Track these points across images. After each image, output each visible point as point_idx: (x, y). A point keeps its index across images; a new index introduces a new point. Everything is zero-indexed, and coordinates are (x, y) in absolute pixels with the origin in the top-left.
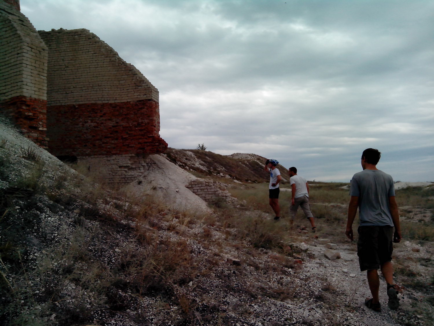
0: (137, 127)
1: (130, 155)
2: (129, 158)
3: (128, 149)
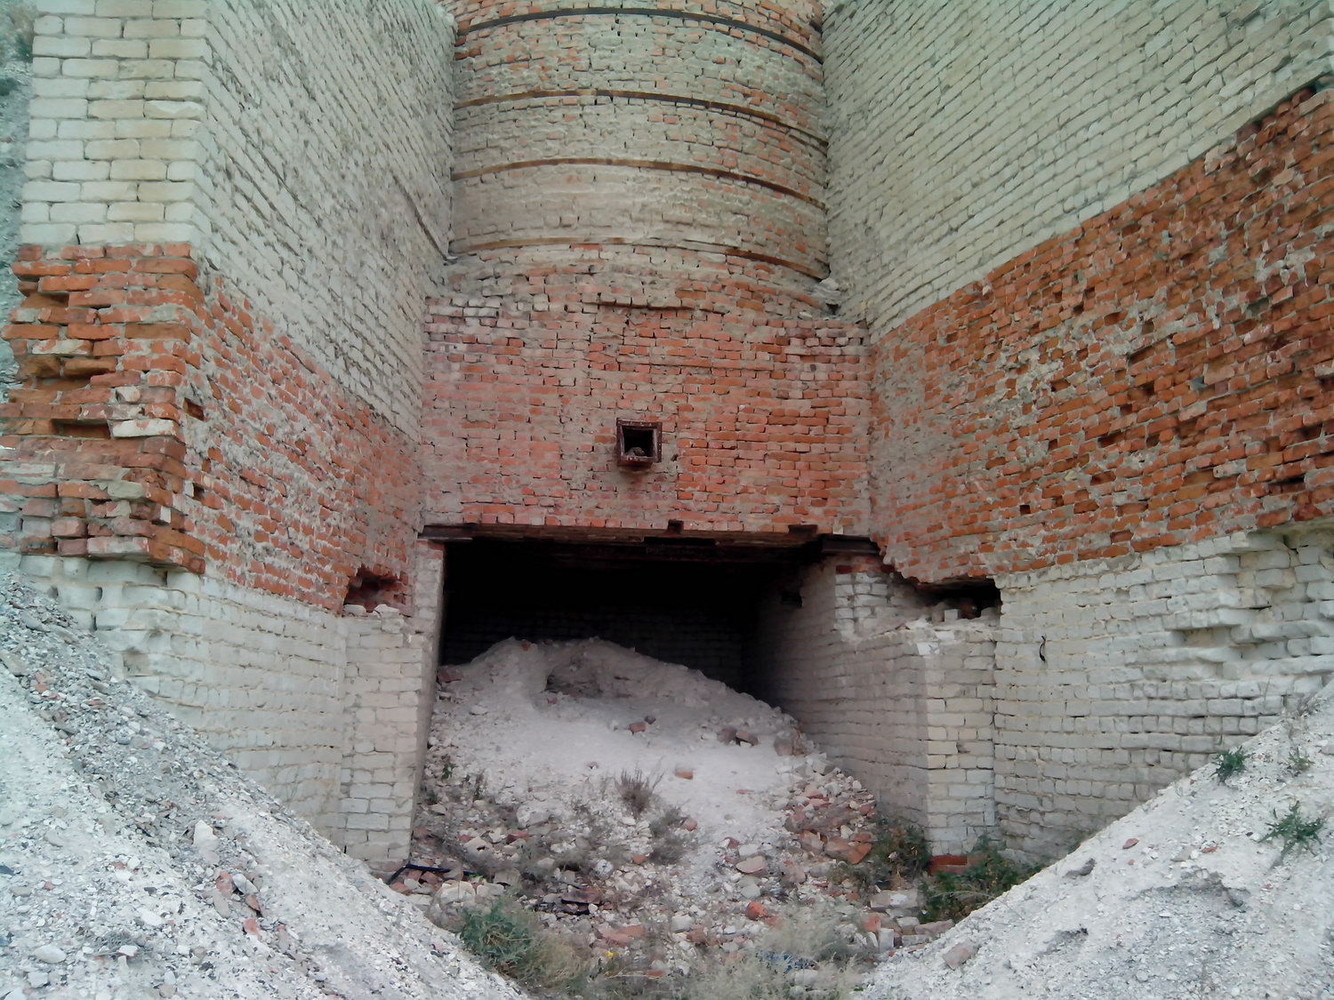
0: (1248, 325)
1: (1225, 543)
2: (1221, 564)
3: (1211, 500)
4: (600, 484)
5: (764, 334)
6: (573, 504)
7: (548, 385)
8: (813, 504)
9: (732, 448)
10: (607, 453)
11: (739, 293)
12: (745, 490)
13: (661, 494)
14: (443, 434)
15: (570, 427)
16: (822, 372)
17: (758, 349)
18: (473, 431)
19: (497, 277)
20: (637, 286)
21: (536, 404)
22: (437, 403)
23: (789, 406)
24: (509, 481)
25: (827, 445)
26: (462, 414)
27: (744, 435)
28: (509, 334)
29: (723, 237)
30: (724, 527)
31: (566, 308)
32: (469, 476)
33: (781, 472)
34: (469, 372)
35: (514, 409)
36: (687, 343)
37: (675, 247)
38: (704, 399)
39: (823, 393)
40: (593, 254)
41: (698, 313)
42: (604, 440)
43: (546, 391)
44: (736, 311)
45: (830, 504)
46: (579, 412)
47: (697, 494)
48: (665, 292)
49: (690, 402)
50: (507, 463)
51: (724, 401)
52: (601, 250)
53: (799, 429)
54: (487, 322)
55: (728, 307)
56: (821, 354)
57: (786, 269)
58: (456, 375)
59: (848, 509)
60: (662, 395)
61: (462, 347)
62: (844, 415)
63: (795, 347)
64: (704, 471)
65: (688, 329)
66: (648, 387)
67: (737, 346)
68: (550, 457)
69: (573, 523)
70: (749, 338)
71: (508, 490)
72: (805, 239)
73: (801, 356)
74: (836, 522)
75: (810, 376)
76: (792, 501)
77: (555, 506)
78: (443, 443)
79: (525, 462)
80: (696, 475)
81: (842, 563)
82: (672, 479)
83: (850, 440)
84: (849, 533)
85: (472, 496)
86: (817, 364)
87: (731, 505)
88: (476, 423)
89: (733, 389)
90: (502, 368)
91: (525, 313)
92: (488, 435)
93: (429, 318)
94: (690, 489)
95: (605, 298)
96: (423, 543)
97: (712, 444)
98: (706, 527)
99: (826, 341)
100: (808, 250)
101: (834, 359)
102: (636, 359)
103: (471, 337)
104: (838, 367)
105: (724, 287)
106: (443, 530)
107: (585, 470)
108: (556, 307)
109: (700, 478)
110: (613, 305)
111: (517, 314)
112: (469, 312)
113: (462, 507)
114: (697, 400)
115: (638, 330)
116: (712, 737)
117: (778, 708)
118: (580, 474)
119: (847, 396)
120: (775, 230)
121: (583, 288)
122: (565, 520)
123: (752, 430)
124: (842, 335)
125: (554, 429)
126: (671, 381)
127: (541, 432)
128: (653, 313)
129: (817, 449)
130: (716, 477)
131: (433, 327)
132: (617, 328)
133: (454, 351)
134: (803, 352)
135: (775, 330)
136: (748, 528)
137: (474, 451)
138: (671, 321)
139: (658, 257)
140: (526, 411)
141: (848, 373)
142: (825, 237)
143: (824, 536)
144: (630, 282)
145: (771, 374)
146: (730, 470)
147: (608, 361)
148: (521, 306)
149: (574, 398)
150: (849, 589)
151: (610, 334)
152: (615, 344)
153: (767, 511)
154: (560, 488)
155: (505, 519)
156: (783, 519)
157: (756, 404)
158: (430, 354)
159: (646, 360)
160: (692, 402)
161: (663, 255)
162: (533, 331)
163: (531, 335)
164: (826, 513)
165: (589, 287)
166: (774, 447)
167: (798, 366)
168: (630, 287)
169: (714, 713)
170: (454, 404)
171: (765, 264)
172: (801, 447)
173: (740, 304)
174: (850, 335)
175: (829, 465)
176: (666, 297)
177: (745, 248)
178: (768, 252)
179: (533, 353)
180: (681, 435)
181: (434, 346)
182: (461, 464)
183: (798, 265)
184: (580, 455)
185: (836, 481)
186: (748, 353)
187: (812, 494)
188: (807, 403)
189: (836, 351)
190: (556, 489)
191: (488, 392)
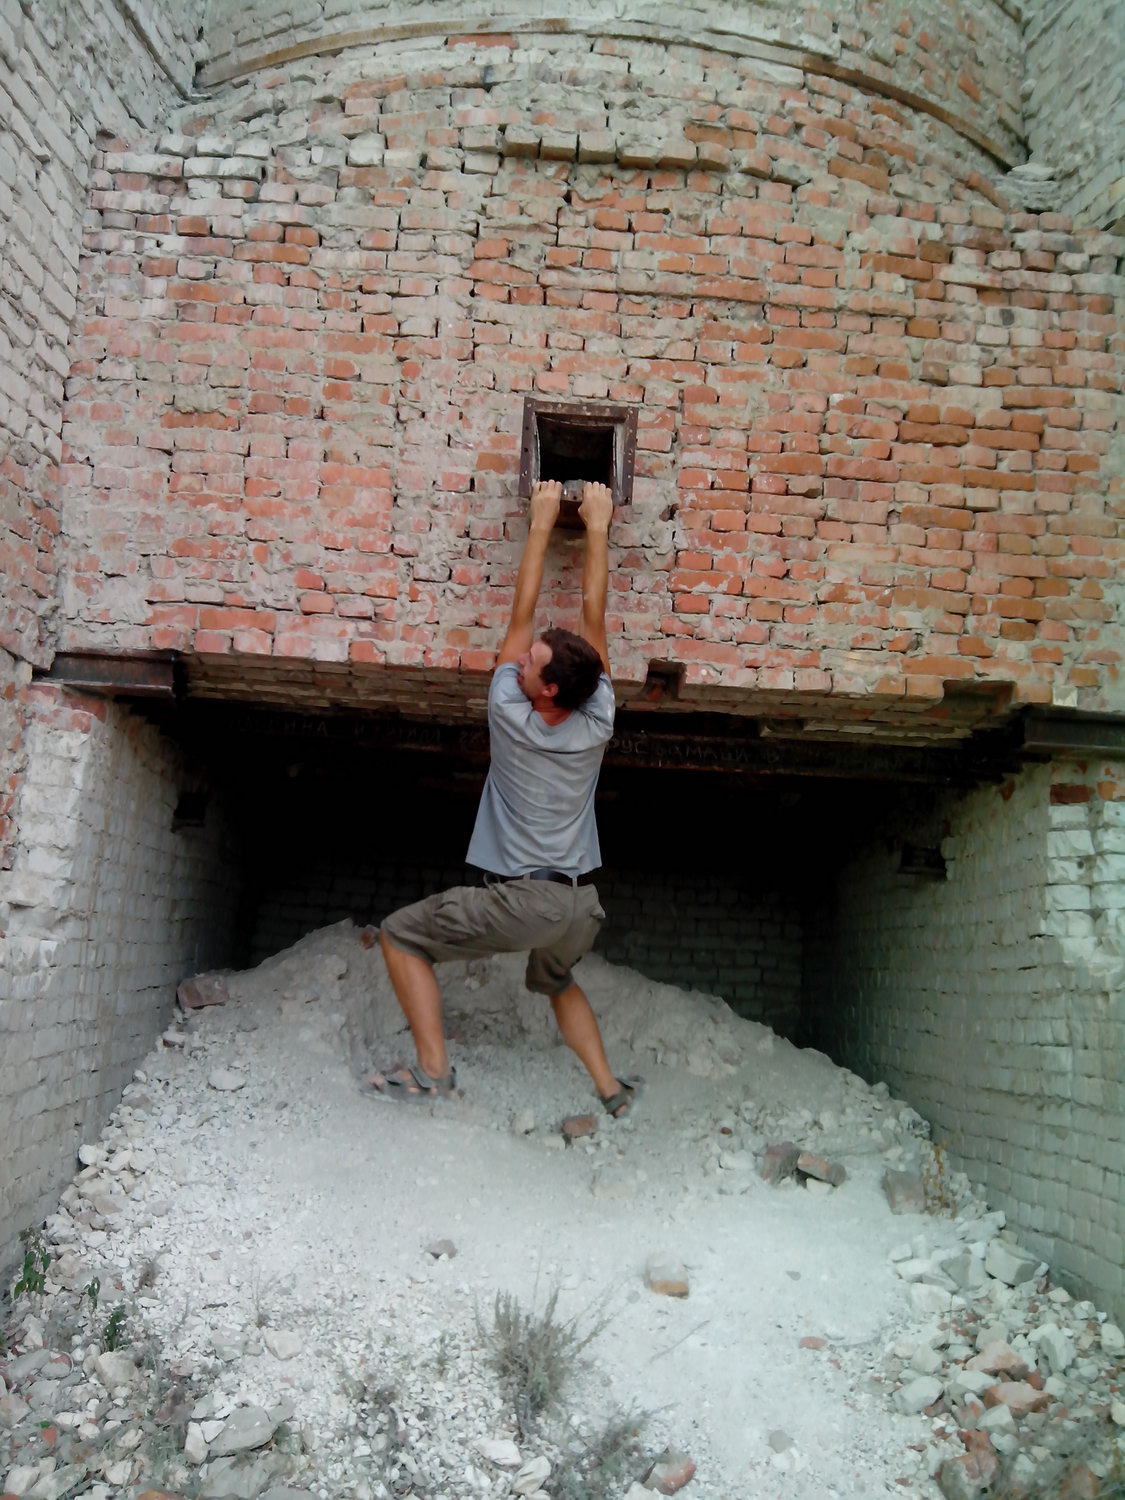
4: (484, 569)
5: (892, 234)
6: (419, 613)
7: (371, 333)
8: (1003, 633)
9: (810, 494)
10: (507, 494)
11: (833, 146)
12: (839, 594)
13: (633, 596)
14: (115, 438)
15: (418, 430)
16: (1028, 328)
17: (877, 267)
18: (185, 435)
19: (279, 109)
20: (592, 109)
21: (341, 379)
22: (106, 369)
23: (949, 401)
24: (263, 556)
25: (1038, 494)
26: (162, 395)
27: (840, 464)
28: (285, 215)
29: (799, 30)
30: (785, 681)
31: (423, 161)
32: (169, 540)
33: (927, 555)
34: (186, 298)
35: (285, 386)
36: (707, 246)
37: (686, 43)
38: (745, 377)
39: (1029, 375)
40: (497, 55)
41: (736, 180)
42: (500, 464)
43: (365, 347)
44: (828, 184)
45: (1043, 638)
46: (442, 397)
47: (720, 601)
48: (660, 126)
49: (711, 382)
50: (264, 512)
51: (793, 383)
52: (514, 47)
53: (971, 454)
54: (238, 188)
55: (806, 170)
56: (1025, 287)
57: (939, 125)
58: (156, 304)
59: (1089, 647)
60: (646, 365)
61: (174, 243)
62: (1079, 427)
63: (965, 268)
64: (740, 546)
65: (711, 214)
66: (613, 344)
67: (828, 257)
68: (366, 500)
69: (417, 659)
70: (857, 239)
71: (261, 575)
72: (978, 72)
73: (981, 290)
74: (1060, 678)
75: (1000, 335)
76: (953, 624)
77: (374, 618)
78: (113, 460)
79: (306, 511)
80: (720, 555)
81: (1066, 776)
82: (658, 563)
83: (1093, 485)
84: (1091, 706)
85: (175, 587)
86: (1016, 309)
87: (804, 629)
88: (194, 416)
89: (815, 357)
90: (266, 293)
91: (326, 170)
92: (220, 443)
93: (103, 178)
94: (703, 587)
95: (514, 136)
96: (49, 691)
97: (761, 483)
98: (743, 679)
99: (1038, 259)
100: (984, 97)
101: (1055, 301)
102: (585, 279)
103: (197, 221)
104: (1066, 320)
105: (798, 127)
106: (103, 665)
107: (452, 536)
108: (402, 157)
109: (730, 562)
110: (535, 154)
111: (307, 172)
112: (197, 166)
113: (149, 611)
114: (728, 377)
115: (592, 213)
116: (741, 1164)
117: (881, 1087)
118: (438, 545)
119: (1086, 385)
120: (915, 36)
121: (465, 115)
122: (397, 651)
123: (859, 453)
124: (1074, 248)
125: (381, 434)
126: (667, 331)
127: (347, 442)
128: (628, 175)
129: (1015, 502)
130: (769, 560)
131: (110, 199)
132: (543, 208)
133: (156, 252)
134: (984, 279)
135: (917, 228)
136: (843, 686)
137: (186, 480)
138: (671, 195)
139: (645, 62)
140: (316, 392)
141: (1085, 333)
142: (1021, 79)
143: (1029, 709)
144: (576, 100)
145: (909, 325)
146: (803, 545)
147: (518, 279)
148: (318, 154)
149: (431, 366)
150: (1082, 841)
151: (525, 221)
152: (536, 242)
153: (892, 647)
154: (388, 574)
155: (250, 642)
156: (931, 665)
157: (871, 391)
158: (100, 259)
159: (609, 283)
160: (715, 380)
161: (655, 58)
162: (343, 210)
163: (336, 219)
164: (1037, 655)
165: (480, 114)
166: (912, 494)
167: (971, 311)
168: (576, 111)
169: (747, 1092)
170: (145, 371)
171: (892, 103)
172: (978, 497)
173: (835, 169)
174: (1093, 248)
175: (1045, 541)
176: (662, 138)
177: (849, 61)
178: (898, 80)
179: (340, 260)
180: (687, 458)
181: (109, 239)
182: (152, 511)
183: (963, 123)
184: (441, 497)
185: (1060, 579)
186: (853, 273)
187: (1002, 610)
188: (993, 398)
189: (1059, 283)
190: (380, 577)
191: (228, 345)
